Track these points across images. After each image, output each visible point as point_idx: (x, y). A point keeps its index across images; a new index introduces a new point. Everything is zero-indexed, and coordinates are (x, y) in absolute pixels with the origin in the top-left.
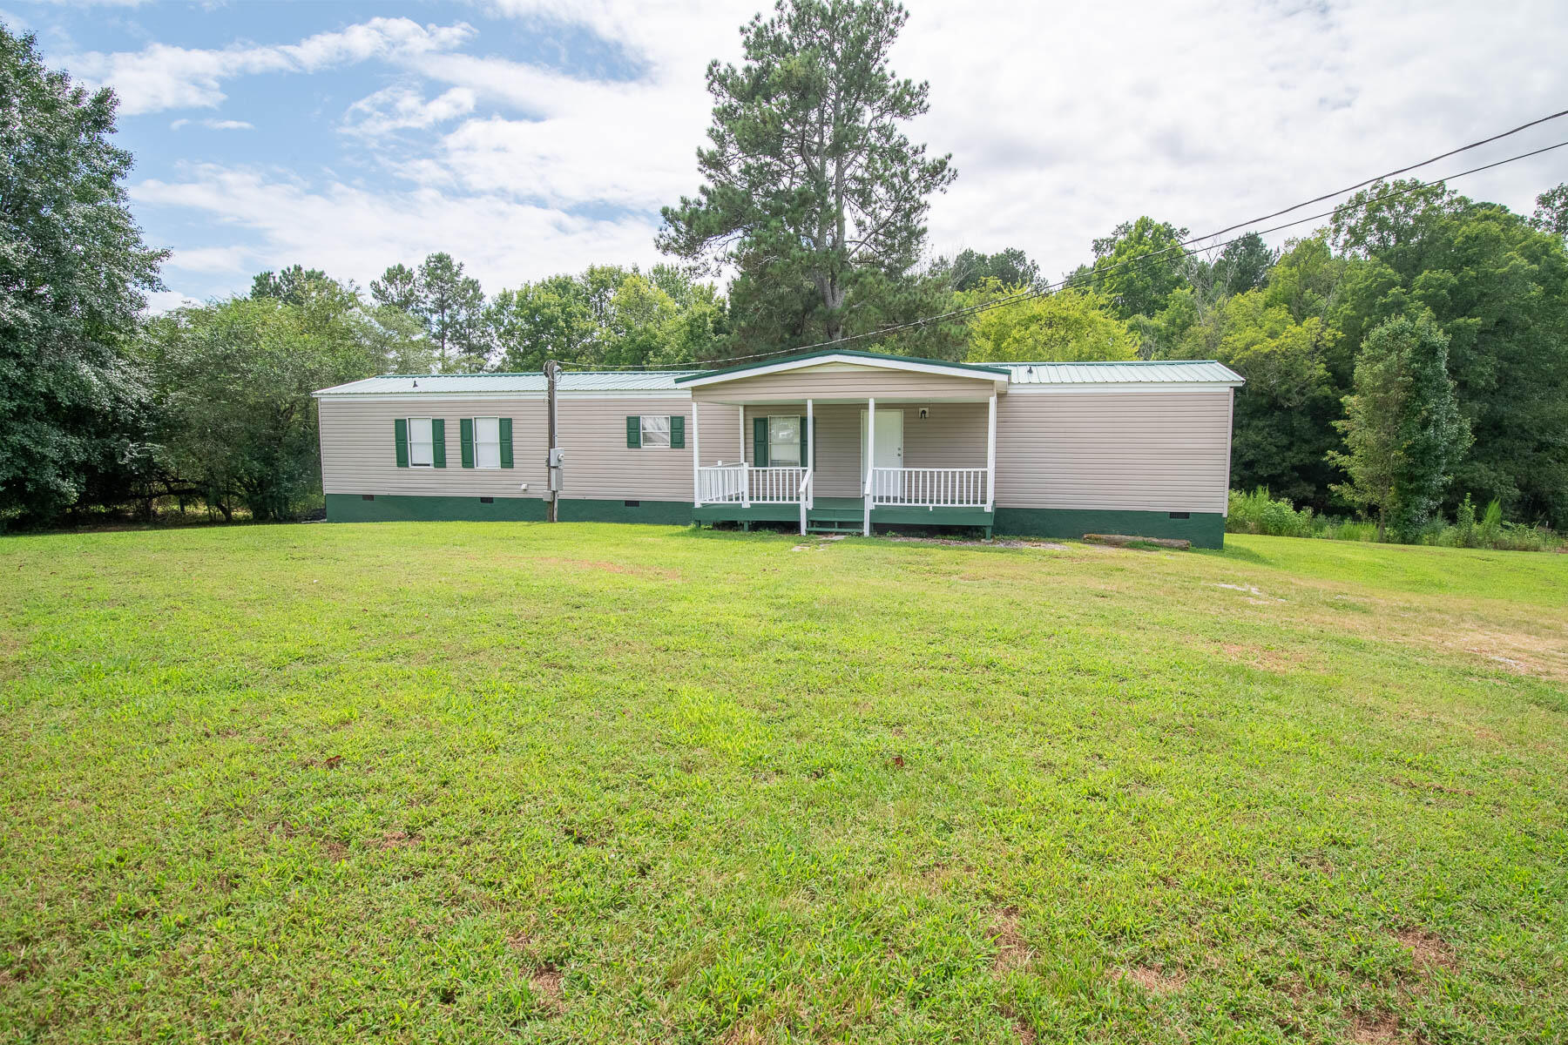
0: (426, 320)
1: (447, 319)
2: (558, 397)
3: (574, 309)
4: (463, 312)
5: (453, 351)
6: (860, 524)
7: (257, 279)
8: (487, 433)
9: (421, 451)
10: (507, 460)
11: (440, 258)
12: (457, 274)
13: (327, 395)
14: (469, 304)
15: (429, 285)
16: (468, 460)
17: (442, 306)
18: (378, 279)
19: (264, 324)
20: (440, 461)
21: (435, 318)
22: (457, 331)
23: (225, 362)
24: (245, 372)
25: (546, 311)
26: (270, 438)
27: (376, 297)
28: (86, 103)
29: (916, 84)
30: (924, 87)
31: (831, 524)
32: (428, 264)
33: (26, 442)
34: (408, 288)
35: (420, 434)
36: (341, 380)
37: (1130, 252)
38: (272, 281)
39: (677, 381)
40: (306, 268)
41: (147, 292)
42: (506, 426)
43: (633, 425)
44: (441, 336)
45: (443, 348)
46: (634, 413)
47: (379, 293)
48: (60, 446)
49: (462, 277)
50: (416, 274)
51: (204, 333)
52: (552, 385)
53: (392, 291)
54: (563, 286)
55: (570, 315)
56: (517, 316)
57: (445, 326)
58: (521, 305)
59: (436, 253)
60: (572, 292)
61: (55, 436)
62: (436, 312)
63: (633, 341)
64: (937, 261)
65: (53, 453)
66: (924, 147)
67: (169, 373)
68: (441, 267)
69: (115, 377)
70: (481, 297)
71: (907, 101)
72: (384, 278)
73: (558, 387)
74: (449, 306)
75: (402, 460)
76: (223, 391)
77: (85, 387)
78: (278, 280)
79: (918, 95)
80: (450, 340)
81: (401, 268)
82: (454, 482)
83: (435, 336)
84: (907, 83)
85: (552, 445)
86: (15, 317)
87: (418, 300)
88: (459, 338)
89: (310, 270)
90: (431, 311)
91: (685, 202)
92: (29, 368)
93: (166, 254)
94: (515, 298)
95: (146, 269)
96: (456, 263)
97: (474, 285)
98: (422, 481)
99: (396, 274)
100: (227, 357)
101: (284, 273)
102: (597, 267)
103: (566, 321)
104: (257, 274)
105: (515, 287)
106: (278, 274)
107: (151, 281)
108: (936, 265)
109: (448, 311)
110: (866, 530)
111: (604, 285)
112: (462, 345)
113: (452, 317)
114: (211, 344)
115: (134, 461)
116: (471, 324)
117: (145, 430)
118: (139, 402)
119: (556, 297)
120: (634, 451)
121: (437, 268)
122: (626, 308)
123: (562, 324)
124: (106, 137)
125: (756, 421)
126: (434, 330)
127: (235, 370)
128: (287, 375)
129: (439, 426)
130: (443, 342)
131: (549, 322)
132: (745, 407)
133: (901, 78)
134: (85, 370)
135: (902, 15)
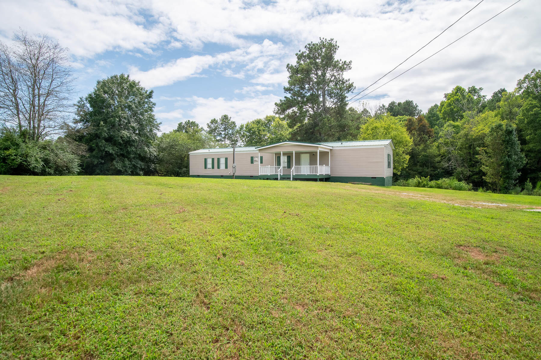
0: (221, 134)
1: (226, 133)
2: (235, 153)
3: (261, 129)
4: (231, 131)
5: (228, 142)
6: (290, 178)
7: (179, 124)
8: (223, 161)
9: (209, 165)
10: (226, 167)
11: (225, 116)
12: (229, 120)
13: (191, 153)
14: (233, 129)
15: (222, 124)
16: (219, 167)
17: (225, 129)
18: (209, 123)
19: (180, 138)
20: (213, 167)
21: (223, 133)
22: (229, 136)
23: (172, 147)
24: (176, 149)
25: (253, 129)
26: (180, 163)
27: (208, 128)
28: (148, 93)
29: (348, 62)
30: (350, 62)
31: (285, 178)
32: (222, 117)
33: (135, 163)
34: (216, 125)
35: (209, 161)
36: (195, 150)
37: (452, 99)
38: (182, 124)
39: (255, 148)
40: (191, 121)
41: (158, 132)
42: (226, 159)
43: (252, 158)
44: (225, 138)
45: (225, 141)
46: (252, 156)
47: (209, 126)
48: (140, 165)
49: (231, 121)
50: (219, 121)
51: (168, 140)
52: (234, 150)
53: (212, 126)
54: (258, 122)
55: (260, 130)
56: (246, 131)
57: (226, 135)
58: (246, 128)
59: (224, 115)
60: (261, 123)
61: (140, 162)
62: (224, 131)
63: (277, 137)
64: (381, 106)
65: (139, 166)
66: (349, 80)
67: (161, 150)
68: (225, 118)
69: (151, 149)
70: (236, 127)
71: (345, 66)
72: (210, 122)
73: (235, 150)
74: (227, 129)
75: (206, 167)
76: (171, 153)
77: (146, 152)
78: (184, 124)
79: (349, 64)
80: (227, 139)
81: (215, 119)
82: (216, 172)
83: (223, 138)
84: (345, 62)
85: (234, 163)
86: (135, 138)
87: (219, 128)
88: (229, 138)
89: (192, 121)
90: (222, 131)
91: (281, 101)
92: (136, 148)
93: (161, 123)
94: (245, 126)
95: (157, 127)
96: (229, 117)
97: (234, 123)
98: (209, 172)
99: (214, 121)
100: (172, 145)
101: (185, 122)
102: (269, 116)
103: (258, 132)
104: (179, 123)
105: (245, 123)
106: (184, 123)
107: (158, 129)
108: (381, 107)
109: (226, 131)
110: (291, 179)
111: (270, 121)
112: (230, 140)
113: (227, 132)
114: (169, 143)
115: (153, 168)
116: (233, 134)
117: (155, 162)
118: (155, 155)
119: (256, 125)
120: (252, 164)
121: (224, 119)
122: (275, 127)
123: (257, 133)
124: (151, 99)
125: (278, 157)
126: (223, 136)
127: (173, 148)
128: (184, 149)
129: (213, 160)
130: (225, 140)
131: (254, 133)
132: (275, 154)
133: (343, 60)
134: (146, 148)
135: (337, 47)
